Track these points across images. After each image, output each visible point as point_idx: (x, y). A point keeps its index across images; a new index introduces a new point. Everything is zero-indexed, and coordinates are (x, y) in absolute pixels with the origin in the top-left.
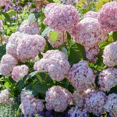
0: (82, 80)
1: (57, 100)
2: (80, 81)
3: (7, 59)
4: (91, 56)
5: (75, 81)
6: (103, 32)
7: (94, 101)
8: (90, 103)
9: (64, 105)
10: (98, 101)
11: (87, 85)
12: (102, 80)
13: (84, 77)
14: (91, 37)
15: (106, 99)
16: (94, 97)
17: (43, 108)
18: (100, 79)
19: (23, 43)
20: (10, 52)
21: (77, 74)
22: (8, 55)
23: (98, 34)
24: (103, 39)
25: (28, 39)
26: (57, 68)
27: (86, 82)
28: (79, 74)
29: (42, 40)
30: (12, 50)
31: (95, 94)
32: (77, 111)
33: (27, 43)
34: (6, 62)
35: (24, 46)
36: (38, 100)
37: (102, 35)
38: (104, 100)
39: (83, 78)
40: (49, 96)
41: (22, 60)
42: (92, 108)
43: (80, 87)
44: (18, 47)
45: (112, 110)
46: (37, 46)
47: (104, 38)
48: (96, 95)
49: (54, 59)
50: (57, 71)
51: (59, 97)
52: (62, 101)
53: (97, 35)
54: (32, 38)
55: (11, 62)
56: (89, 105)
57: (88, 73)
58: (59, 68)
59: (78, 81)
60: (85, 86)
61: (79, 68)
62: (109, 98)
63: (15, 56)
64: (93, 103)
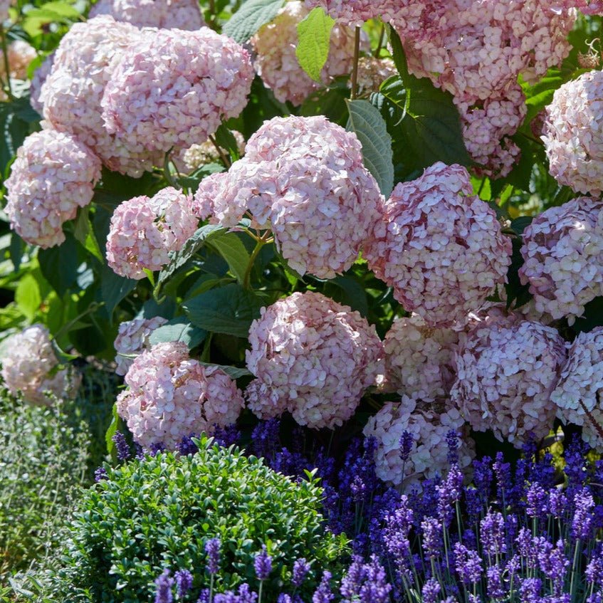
0: (445, 263)
1: (308, 366)
2: (437, 271)
3: (48, 154)
4: (486, 139)
5: (409, 269)
6: (546, 21)
7: (502, 371)
8: (479, 379)
9: (343, 392)
10: (524, 367)
11: (470, 288)
12: (540, 258)
13: (458, 248)
14: (483, 44)
15: (561, 360)
16: (503, 348)
17: (237, 408)
18: (531, 254)
19: (138, 67)
20: (64, 118)
21: (420, 232)
22: (55, 132)
23: (523, 29)
24: (545, 60)
25: (163, 51)
26: (317, 212)
27: (467, 276)
28: (429, 236)
29: (237, 55)
30: (73, 106)
31: (509, 335)
32: (411, 421)
33: (158, 70)
34: (45, 171)
35: (143, 86)
36: (213, 368)
37: (542, 36)
38: (552, 364)
39: (449, 254)
40: (269, 346)
41: (124, 162)
42: (490, 404)
43: (434, 303)
44: (111, 91)
45: (595, 414)
46: (211, 84)
47: (552, 51)
48: (513, 338)
49: (303, 162)
50: (317, 229)
51: (320, 347)
52: (334, 370)
53: (516, 33)
54: (184, 43)
55: (68, 171)
56: (476, 389)
57: (474, 228)
58: (331, 210)
59: (424, 270)
60: (461, 295)
61: (430, 201)
62: (578, 351)
63: (91, 141)
64: (496, 378)
